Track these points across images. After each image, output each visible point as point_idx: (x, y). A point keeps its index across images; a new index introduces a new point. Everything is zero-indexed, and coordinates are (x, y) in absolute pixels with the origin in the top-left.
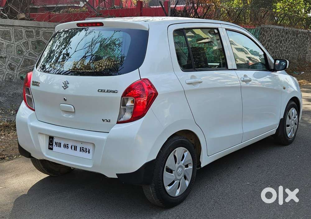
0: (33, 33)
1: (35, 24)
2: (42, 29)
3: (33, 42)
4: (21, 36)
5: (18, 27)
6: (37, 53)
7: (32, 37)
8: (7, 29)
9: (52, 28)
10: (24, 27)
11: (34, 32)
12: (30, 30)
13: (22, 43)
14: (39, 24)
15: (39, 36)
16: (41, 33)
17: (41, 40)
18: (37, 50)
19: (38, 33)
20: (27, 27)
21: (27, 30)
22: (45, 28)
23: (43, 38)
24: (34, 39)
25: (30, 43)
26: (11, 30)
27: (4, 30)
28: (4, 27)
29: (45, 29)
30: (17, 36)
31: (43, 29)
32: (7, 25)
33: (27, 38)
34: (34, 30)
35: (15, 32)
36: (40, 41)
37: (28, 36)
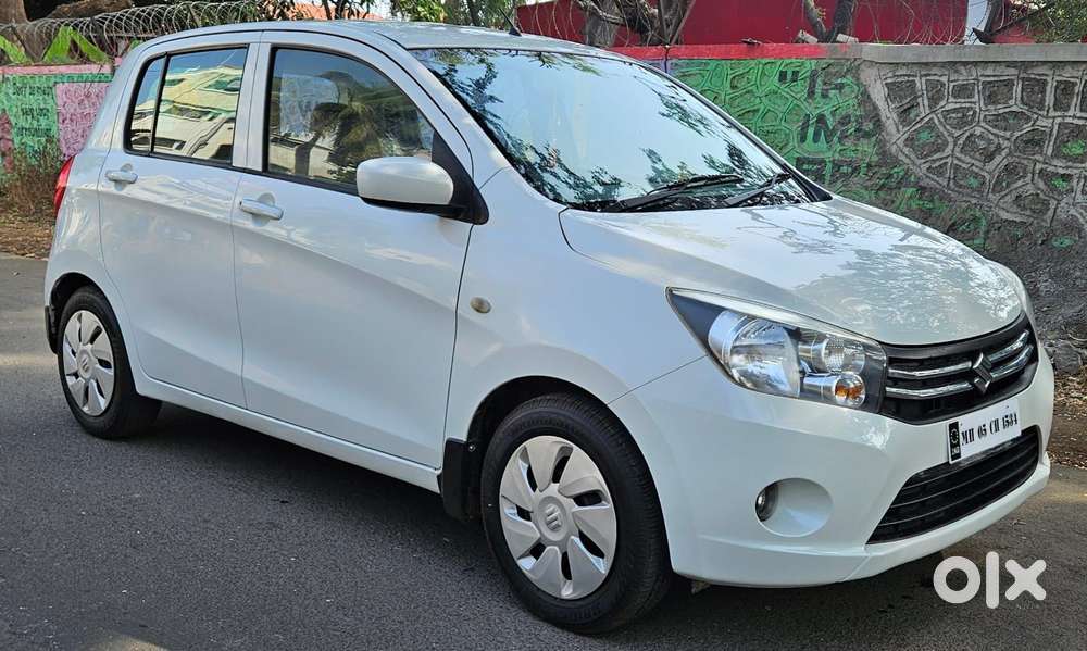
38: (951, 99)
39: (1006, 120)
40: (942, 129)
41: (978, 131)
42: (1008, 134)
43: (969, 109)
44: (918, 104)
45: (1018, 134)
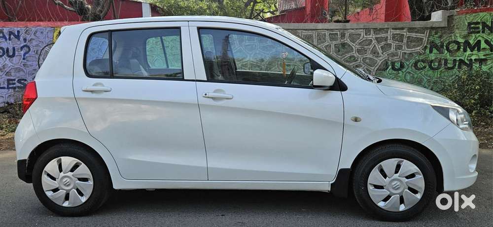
0: (338, 36)
1: (340, 26)
2: (348, 31)
3: (336, 46)
4: (324, 39)
5: (322, 30)
6: (339, 57)
7: (336, 39)
8: (310, 33)
9: (361, 29)
10: (327, 30)
11: (339, 34)
12: (334, 32)
13: (323, 46)
14: (345, 25)
15: (345, 38)
16: (347, 35)
17: (346, 43)
18: (340, 53)
19: (343, 35)
20: (332, 30)
21: (331, 33)
22: (353, 29)
23: (348, 40)
24: (338, 42)
25: (333, 46)
26: (314, 34)
27: (306, 34)
28: (307, 31)
29: (353, 31)
30: (320, 39)
31: (350, 31)
32: (311, 29)
33: (331, 41)
34: (338, 32)
35: (318, 36)
36: (344, 43)
37: (332, 39)
38: (247, 41)
39: (267, 48)
40: (244, 51)
41: (258, 52)
42: (268, 52)
43: (253, 44)
44: (235, 43)
45: (271, 52)
